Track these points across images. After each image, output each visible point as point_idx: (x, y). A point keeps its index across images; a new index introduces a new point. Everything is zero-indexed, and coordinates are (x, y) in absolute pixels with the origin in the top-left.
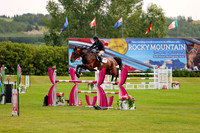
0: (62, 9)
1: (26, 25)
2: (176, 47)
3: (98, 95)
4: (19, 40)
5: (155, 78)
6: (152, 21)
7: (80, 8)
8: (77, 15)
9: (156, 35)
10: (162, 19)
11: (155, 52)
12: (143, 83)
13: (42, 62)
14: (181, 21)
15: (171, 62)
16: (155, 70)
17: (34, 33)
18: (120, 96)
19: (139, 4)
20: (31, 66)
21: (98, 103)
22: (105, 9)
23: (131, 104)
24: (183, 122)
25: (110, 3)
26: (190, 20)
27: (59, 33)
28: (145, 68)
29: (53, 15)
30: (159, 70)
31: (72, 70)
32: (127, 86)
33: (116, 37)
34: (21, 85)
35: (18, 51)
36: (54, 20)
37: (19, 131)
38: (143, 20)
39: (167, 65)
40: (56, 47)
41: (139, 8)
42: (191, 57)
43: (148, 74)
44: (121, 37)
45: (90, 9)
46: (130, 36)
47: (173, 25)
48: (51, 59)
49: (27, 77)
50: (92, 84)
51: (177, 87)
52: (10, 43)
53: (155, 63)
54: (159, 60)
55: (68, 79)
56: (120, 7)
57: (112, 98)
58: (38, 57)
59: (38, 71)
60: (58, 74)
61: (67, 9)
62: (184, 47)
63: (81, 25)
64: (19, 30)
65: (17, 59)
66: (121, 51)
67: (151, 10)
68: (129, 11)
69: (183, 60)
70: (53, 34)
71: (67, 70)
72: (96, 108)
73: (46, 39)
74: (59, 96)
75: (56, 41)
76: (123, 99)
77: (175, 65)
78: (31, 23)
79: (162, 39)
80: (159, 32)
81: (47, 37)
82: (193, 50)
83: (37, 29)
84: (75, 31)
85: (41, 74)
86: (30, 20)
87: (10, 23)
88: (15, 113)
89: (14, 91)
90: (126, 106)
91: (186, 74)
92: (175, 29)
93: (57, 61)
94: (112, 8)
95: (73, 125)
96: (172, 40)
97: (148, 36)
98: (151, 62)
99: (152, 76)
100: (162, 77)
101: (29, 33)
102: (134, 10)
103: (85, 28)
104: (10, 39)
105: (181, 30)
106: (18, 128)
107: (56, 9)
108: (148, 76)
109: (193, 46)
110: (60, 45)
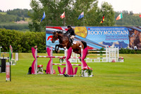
0: (41, 5)
1: (16, 17)
2: (122, 32)
3: (67, 66)
4: (11, 28)
5: (107, 54)
6: (105, 14)
7: (54, 5)
8: (52, 10)
9: (108, 24)
10: (112, 13)
11: (107, 36)
12: (99, 58)
13: (27, 43)
14: (125, 14)
15: (118, 43)
16: (107, 49)
17: (21, 23)
18: (82, 67)
19: (95, 2)
20: (19, 46)
21: (66, 72)
22: (71, 6)
23: (90, 73)
24: (127, 86)
25: (75, 1)
26: (131, 14)
27: (39, 23)
28: (100, 48)
29: (35, 10)
30: (110, 49)
31: (48, 49)
32: (88, 60)
33: (79, 26)
34: (12, 59)
35: (10, 35)
36: (36, 14)
37: (11, 92)
38: (98, 13)
39: (115, 45)
40: (37, 33)
41: (96, 5)
42: (132, 39)
43: (102, 52)
44: (83, 25)
45: (61, 5)
46: (89, 25)
47: (120, 17)
48: (33, 41)
49: (17, 54)
50: (62, 59)
51: (122, 61)
52: (4, 30)
53: (107, 44)
54: (110, 42)
55: (45, 55)
56: (82, 4)
57: (76, 69)
58: (24, 39)
59: (25, 50)
60: (38, 52)
61: (45, 6)
62: (127, 33)
63: (55, 17)
64: (11, 21)
65: (9, 41)
66: (83, 36)
67: (104, 7)
68: (88, 7)
69: (127, 42)
70: (35, 23)
71: (45, 49)
72: (66, 76)
73: (30, 27)
74: (39, 67)
75: (37, 28)
76: (84, 69)
77: (121, 45)
78: (20, 15)
79: (112, 26)
80: (109, 22)
81: (30, 25)
82: (133, 35)
83: (23, 20)
84: (50, 21)
85: (26, 51)
86: (19, 14)
87: (4, 16)
88: (8, 79)
89: (7, 64)
90: (86, 74)
91: (129, 52)
92: (121, 20)
93: (38, 42)
94: (77, 5)
95: (49, 88)
96: (119, 27)
97: (102, 25)
98: (104, 43)
99: (105, 53)
100: (112, 54)
101: (18, 22)
102: (92, 6)
103: (57, 19)
104: (4, 27)
105: (125, 21)
106: (11, 90)
107: (37, 6)
108: (102, 53)
109: (133, 31)
110: (40, 31)
